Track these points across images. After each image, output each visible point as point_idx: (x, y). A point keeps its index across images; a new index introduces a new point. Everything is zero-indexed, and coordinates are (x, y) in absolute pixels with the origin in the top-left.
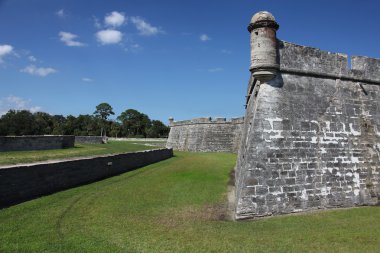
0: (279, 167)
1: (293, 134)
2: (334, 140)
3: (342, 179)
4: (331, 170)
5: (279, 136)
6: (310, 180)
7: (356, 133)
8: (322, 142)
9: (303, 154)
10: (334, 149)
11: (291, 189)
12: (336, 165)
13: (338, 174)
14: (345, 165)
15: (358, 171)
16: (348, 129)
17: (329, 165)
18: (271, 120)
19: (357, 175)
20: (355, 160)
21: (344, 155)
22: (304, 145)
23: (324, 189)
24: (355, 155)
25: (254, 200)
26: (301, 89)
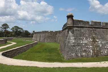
0: (74, 48)
1: (77, 41)
2: (86, 42)
3: (88, 51)
4: (85, 49)
5: (74, 42)
6: (80, 51)
7: (91, 40)
8: (83, 43)
9: (79, 46)
10: (86, 44)
11: (76, 53)
12: (86, 48)
13: (87, 50)
14: (89, 48)
15: (92, 49)
16: (89, 39)
17: (85, 48)
18: (72, 38)
19: (91, 50)
20: (91, 46)
21: (88, 45)
22: (79, 43)
23: (84, 53)
24: (91, 45)
25: (69, 56)
26: (79, 30)
